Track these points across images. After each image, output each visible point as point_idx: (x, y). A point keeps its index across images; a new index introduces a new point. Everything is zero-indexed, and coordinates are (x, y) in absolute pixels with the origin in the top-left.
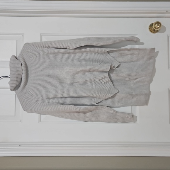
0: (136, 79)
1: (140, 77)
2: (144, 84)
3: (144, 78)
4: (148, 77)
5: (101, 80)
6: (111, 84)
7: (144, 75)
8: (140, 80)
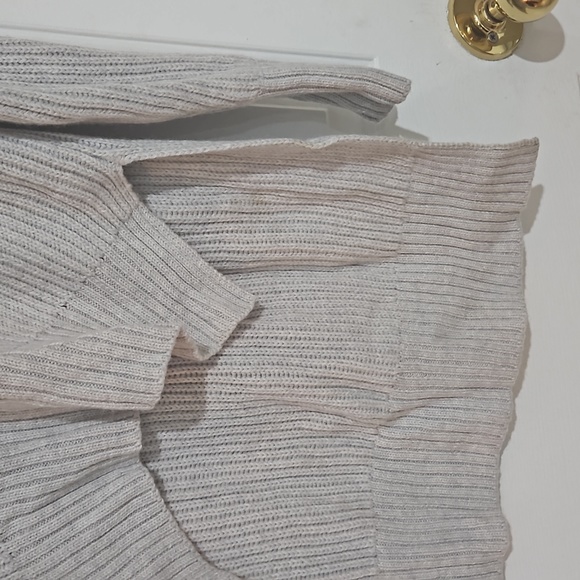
0: (390, 421)
1: (426, 402)
2: (459, 457)
3: (456, 402)
4: (494, 394)
5: (65, 501)
6: (168, 541)
7: (458, 382)
8: (428, 425)
